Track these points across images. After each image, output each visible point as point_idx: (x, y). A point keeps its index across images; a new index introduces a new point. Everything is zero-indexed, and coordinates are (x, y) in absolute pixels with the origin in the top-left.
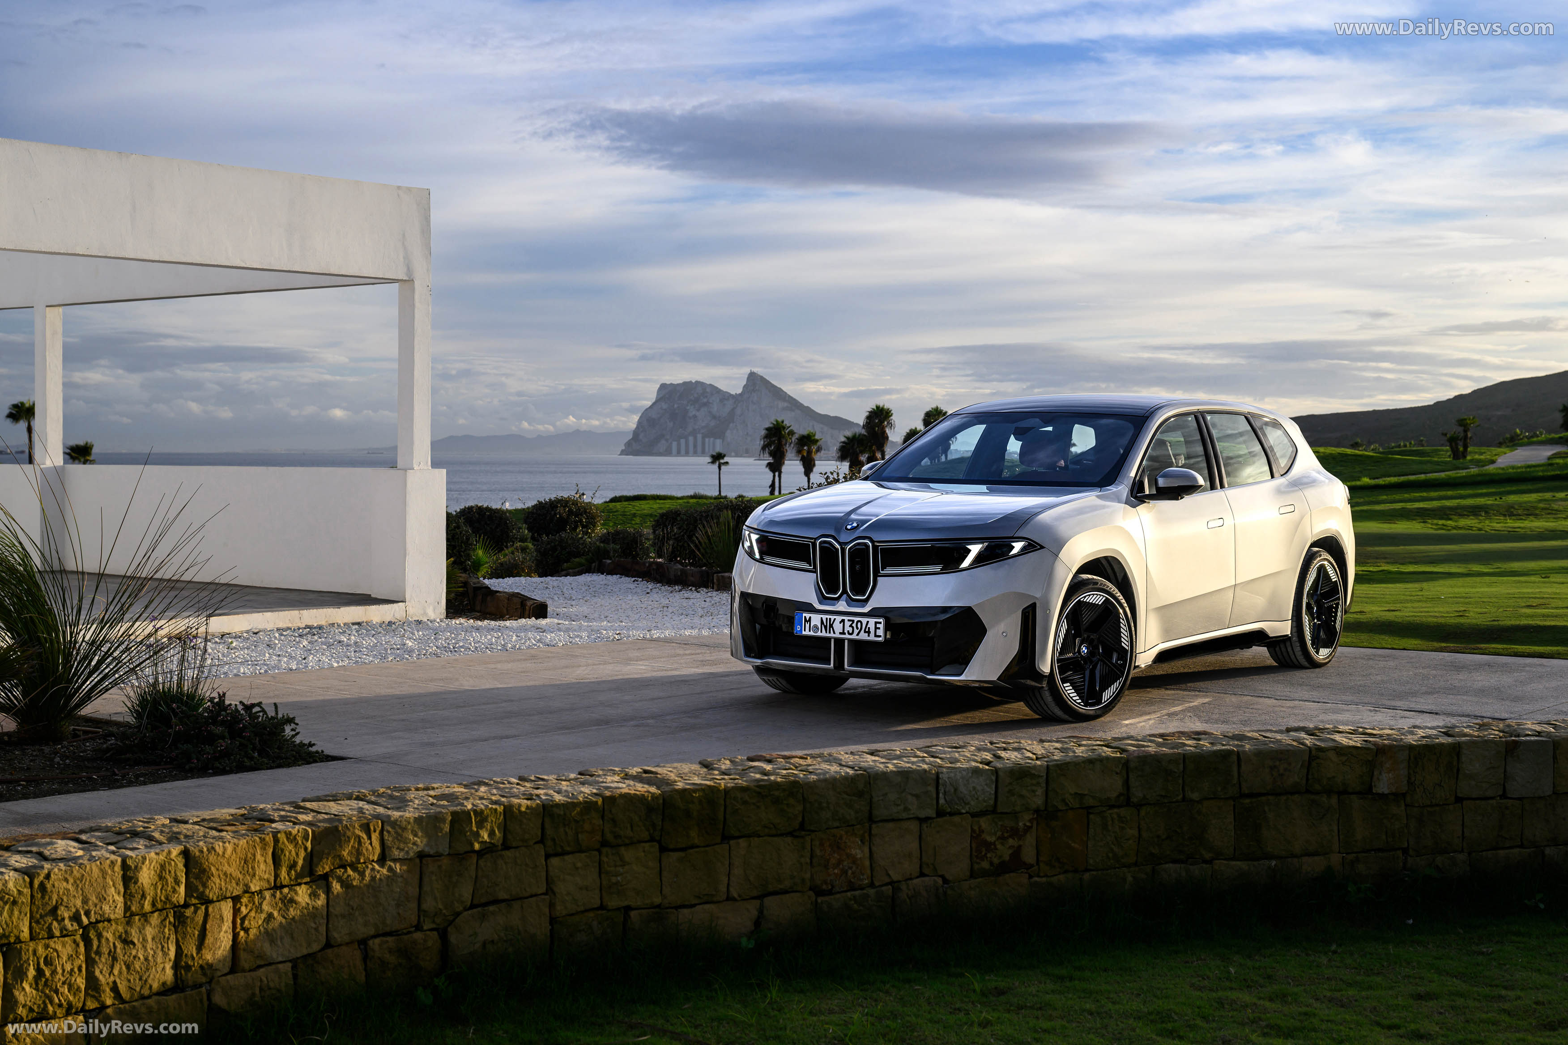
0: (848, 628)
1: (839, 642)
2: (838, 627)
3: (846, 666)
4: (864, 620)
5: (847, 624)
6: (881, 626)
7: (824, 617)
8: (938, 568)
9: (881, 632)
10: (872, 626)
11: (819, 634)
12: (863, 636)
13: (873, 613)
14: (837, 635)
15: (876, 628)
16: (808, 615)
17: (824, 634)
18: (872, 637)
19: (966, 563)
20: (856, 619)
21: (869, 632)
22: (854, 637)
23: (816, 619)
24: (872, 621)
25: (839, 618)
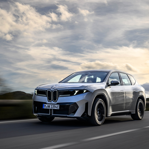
0: (52, 107)
1: (51, 110)
2: (51, 107)
3: (52, 114)
4: (56, 105)
5: (52, 106)
6: (59, 106)
7: (48, 105)
8: (69, 95)
9: (59, 107)
10: (57, 106)
11: (47, 108)
12: (55, 108)
13: (58, 104)
14: (51, 108)
15: (58, 107)
16: (45, 105)
17: (48, 108)
18: (57, 109)
19: (75, 94)
20: (54, 105)
21: (56, 108)
22: (54, 108)
23: (47, 105)
24: (57, 105)
25: (51, 105)
